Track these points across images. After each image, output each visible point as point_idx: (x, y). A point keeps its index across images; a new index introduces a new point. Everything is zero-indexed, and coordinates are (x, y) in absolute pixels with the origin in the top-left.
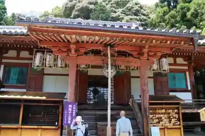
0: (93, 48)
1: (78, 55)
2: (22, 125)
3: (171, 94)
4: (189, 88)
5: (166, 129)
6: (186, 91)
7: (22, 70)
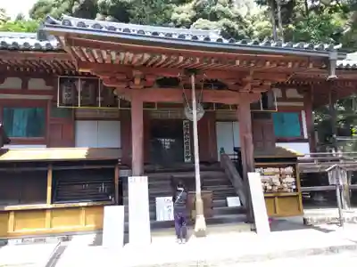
0: (165, 75)
1: (145, 87)
2: (52, 203)
3: (278, 145)
4: (306, 136)
5: (276, 199)
6: (301, 140)
7: (35, 113)
